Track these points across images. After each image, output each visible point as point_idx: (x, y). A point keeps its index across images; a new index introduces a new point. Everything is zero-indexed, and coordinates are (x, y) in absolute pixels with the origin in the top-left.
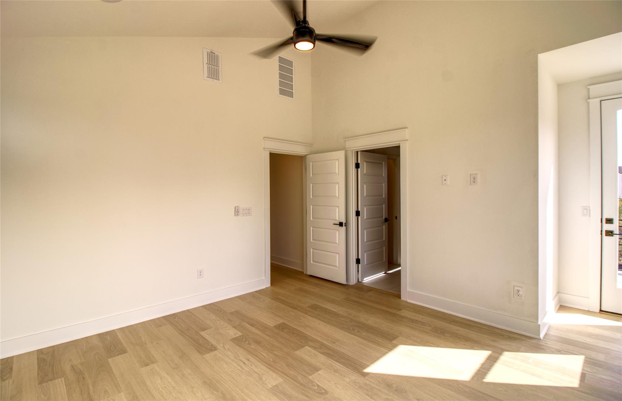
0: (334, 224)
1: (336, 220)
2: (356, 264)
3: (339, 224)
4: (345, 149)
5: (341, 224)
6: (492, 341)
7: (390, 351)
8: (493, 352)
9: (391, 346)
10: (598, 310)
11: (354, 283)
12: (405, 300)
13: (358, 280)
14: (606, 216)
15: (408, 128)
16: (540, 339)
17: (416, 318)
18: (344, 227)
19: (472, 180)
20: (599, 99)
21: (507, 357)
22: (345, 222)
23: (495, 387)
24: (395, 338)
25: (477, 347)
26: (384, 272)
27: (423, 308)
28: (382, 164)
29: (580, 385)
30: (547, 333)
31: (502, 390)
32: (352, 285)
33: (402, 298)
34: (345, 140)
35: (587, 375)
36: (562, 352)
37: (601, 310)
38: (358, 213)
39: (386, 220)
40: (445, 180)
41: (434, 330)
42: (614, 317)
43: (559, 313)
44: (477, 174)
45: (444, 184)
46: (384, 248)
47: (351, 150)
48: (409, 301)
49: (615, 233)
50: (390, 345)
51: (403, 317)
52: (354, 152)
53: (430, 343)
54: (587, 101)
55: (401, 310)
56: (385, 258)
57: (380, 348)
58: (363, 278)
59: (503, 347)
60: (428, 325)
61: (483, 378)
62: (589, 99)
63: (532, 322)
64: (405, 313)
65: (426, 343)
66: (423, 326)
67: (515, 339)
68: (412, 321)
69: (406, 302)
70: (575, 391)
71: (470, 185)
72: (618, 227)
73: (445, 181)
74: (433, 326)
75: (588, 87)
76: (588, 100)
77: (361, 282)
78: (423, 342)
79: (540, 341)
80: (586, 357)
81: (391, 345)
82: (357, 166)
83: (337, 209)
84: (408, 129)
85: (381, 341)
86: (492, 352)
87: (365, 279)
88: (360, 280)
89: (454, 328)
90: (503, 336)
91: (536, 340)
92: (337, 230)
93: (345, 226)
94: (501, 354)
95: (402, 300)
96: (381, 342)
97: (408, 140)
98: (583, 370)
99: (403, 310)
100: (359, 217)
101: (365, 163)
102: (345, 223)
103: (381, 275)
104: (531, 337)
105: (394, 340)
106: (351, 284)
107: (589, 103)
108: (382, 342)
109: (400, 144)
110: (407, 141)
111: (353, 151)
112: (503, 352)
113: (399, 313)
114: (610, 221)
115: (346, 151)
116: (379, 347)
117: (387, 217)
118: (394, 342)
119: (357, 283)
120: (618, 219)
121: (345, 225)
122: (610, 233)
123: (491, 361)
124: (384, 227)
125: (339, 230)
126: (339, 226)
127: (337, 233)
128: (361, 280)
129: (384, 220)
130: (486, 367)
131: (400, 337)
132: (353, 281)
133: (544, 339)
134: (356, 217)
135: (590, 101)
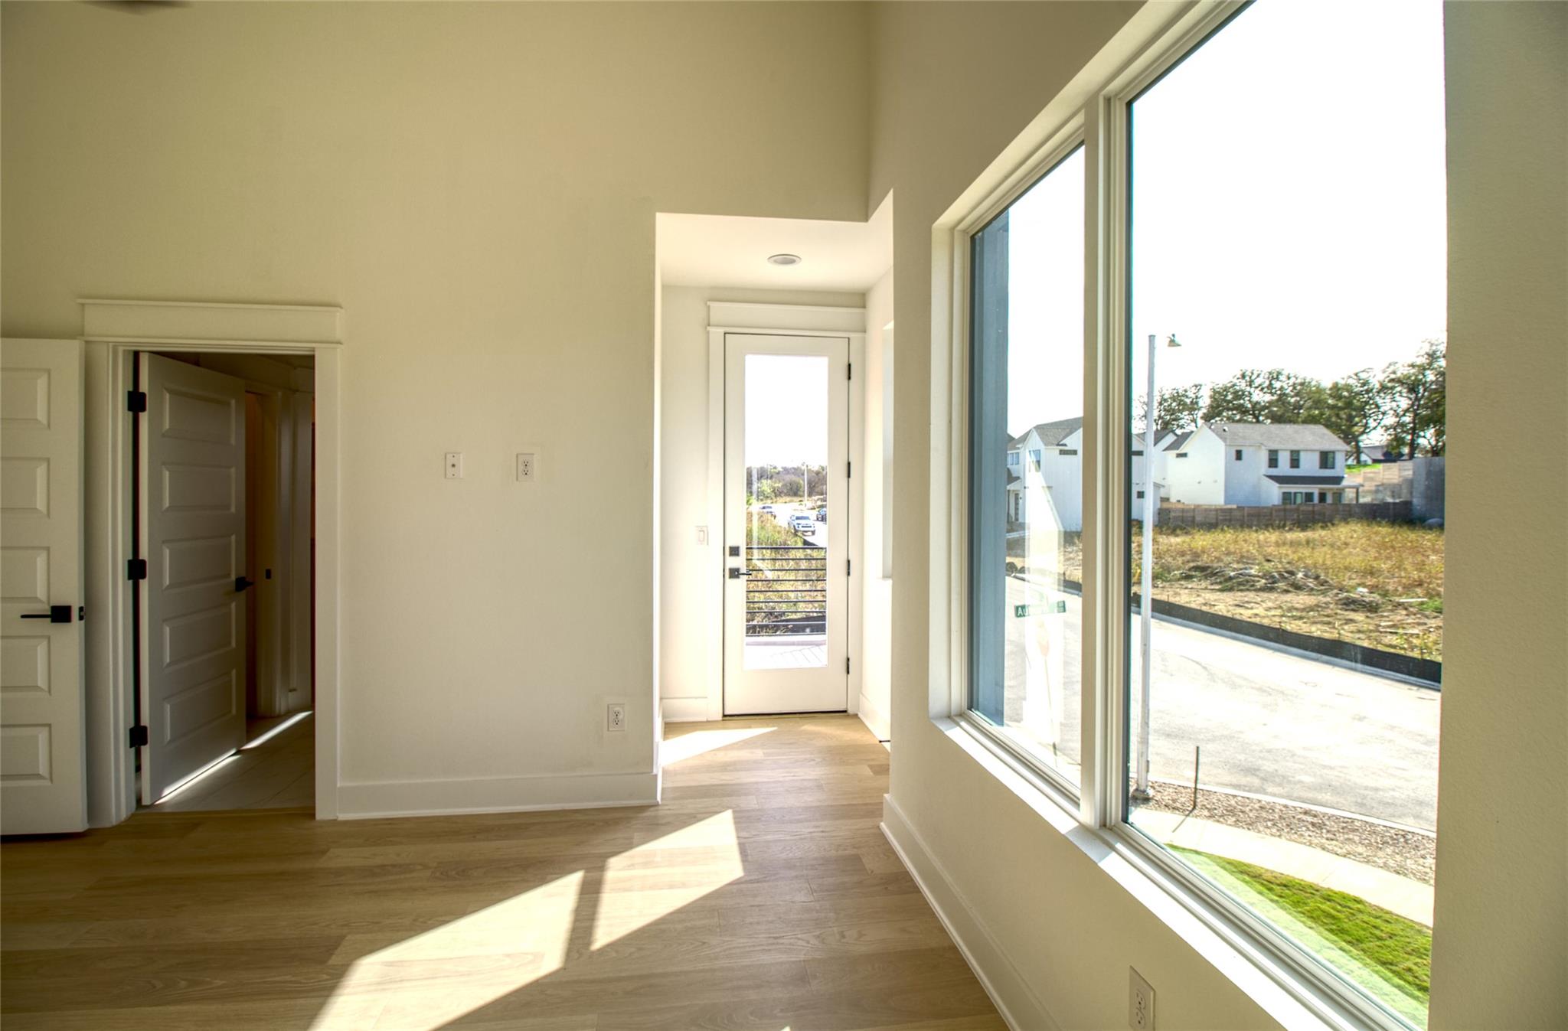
0: (23, 617)
1: (36, 599)
2: (131, 747)
3: (49, 613)
4: (82, 334)
5: (60, 614)
6: (576, 845)
7: (328, 996)
8: (587, 870)
9: (328, 977)
10: (720, 717)
11: (124, 815)
12: (331, 817)
13: (139, 800)
14: (730, 543)
15: (341, 307)
16: (657, 805)
17: (378, 861)
18: (76, 626)
19: (521, 467)
20: (722, 330)
21: (617, 868)
22: (83, 605)
23: (617, 952)
24: (331, 946)
25: (552, 874)
26: (233, 751)
27: (390, 824)
28: (229, 404)
29: (745, 869)
30: (664, 786)
31: (633, 950)
32: (114, 827)
33: (321, 814)
34: (83, 305)
35: (747, 845)
36: (698, 816)
37: (724, 716)
38: (136, 569)
39: (241, 584)
40: (453, 466)
41: (438, 874)
42: (742, 722)
43: (668, 738)
44: (533, 454)
45: (449, 475)
46: (234, 672)
47: (111, 345)
48: (342, 817)
49: (742, 571)
50: (325, 977)
51: (338, 872)
52: (124, 351)
53: (441, 916)
54: (706, 328)
55: (324, 852)
56: (236, 707)
57: (292, 1002)
58: (157, 790)
59: (603, 850)
60: (419, 867)
61: (589, 943)
62: (709, 325)
63: (642, 773)
64: (341, 857)
65: (430, 919)
66: (408, 876)
67: (616, 822)
68: (371, 872)
69: (335, 822)
70: (743, 886)
71: (517, 479)
72: (745, 561)
73: (453, 469)
74: (435, 865)
75: (708, 303)
76: (708, 328)
77: (152, 806)
78: (421, 920)
79: (660, 808)
80: (734, 812)
81: (328, 974)
82: (136, 402)
83: (41, 561)
84: (343, 311)
85: (288, 978)
86: (586, 872)
87: (166, 792)
88: (146, 801)
89: (487, 848)
90: (593, 824)
91: (652, 809)
92: (42, 637)
93: (81, 618)
94: (602, 868)
95: (320, 821)
96: (291, 982)
97: (341, 343)
98: (738, 837)
99: (332, 850)
100: (141, 581)
101: (167, 396)
102: (81, 609)
103: (226, 760)
104: (641, 807)
105: (332, 954)
106: (107, 825)
107: (708, 332)
108: (293, 979)
109: (314, 351)
110: (339, 345)
111: (121, 349)
112: (605, 861)
113: (323, 863)
114: (735, 551)
115: (87, 342)
116: (288, 1002)
117: (243, 574)
118: (334, 960)
119: (133, 815)
120: (745, 547)
121: (82, 614)
122: (735, 573)
123: (590, 893)
124: (233, 605)
125: (49, 638)
126: (49, 619)
127: (41, 650)
128: (151, 799)
129: (234, 584)
130: (584, 913)
131: (348, 937)
132: (118, 809)
133: (665, 802)
134: (131, 582)
135: (711, 329)
